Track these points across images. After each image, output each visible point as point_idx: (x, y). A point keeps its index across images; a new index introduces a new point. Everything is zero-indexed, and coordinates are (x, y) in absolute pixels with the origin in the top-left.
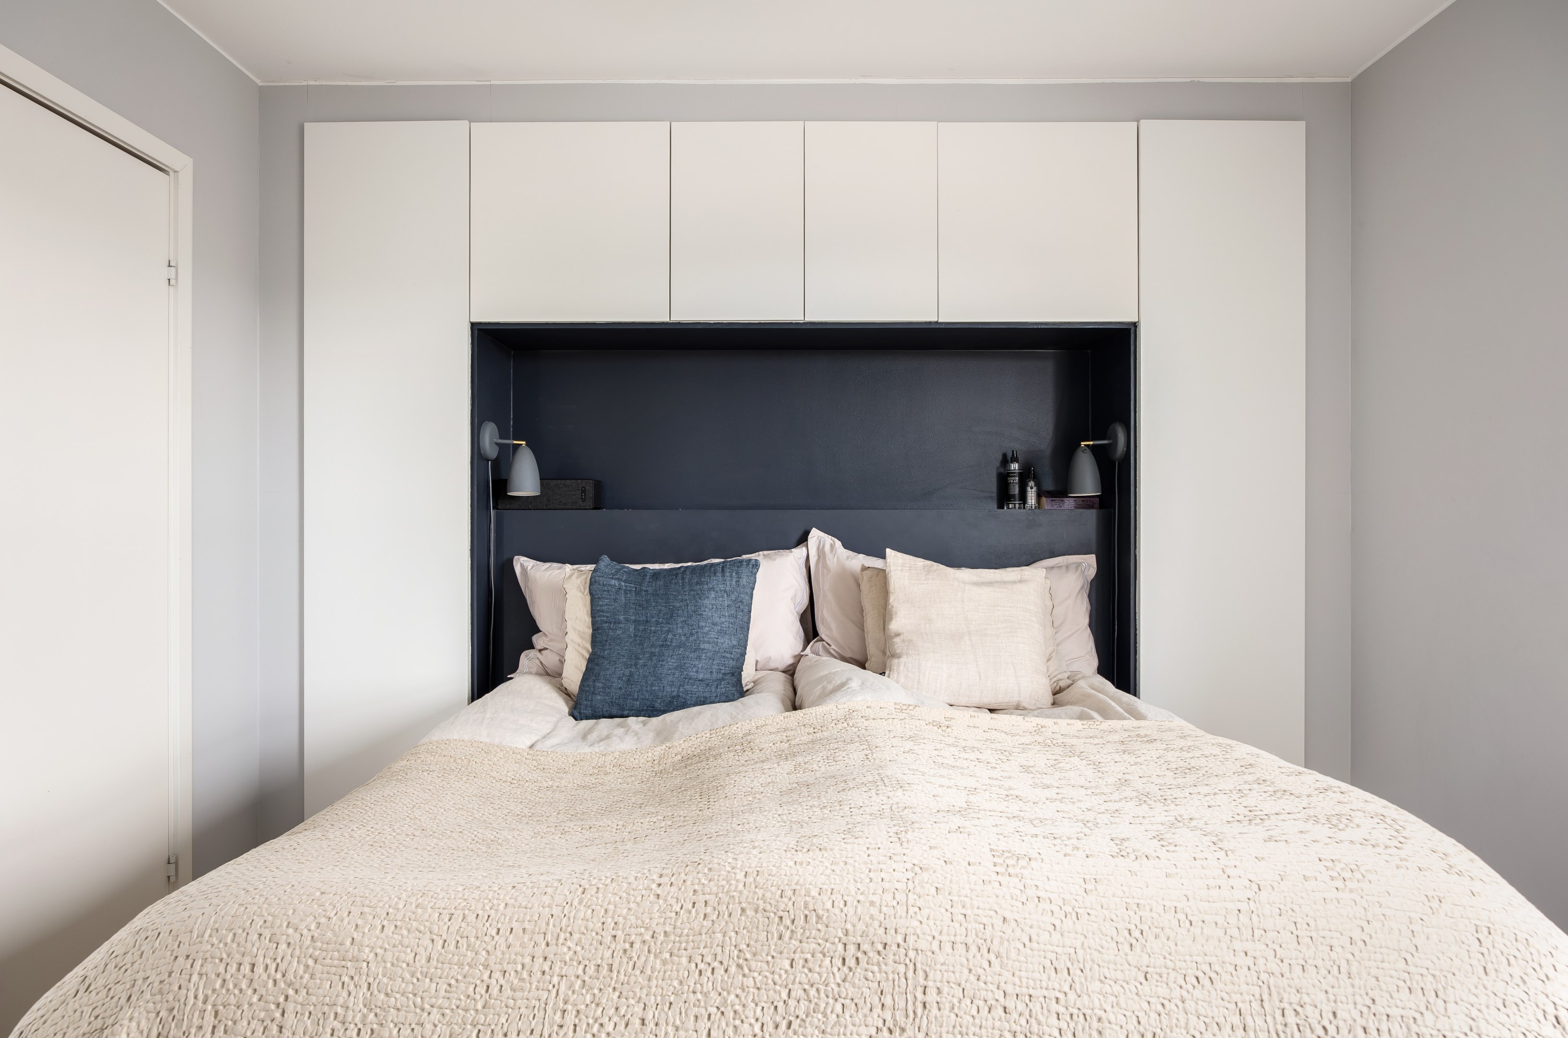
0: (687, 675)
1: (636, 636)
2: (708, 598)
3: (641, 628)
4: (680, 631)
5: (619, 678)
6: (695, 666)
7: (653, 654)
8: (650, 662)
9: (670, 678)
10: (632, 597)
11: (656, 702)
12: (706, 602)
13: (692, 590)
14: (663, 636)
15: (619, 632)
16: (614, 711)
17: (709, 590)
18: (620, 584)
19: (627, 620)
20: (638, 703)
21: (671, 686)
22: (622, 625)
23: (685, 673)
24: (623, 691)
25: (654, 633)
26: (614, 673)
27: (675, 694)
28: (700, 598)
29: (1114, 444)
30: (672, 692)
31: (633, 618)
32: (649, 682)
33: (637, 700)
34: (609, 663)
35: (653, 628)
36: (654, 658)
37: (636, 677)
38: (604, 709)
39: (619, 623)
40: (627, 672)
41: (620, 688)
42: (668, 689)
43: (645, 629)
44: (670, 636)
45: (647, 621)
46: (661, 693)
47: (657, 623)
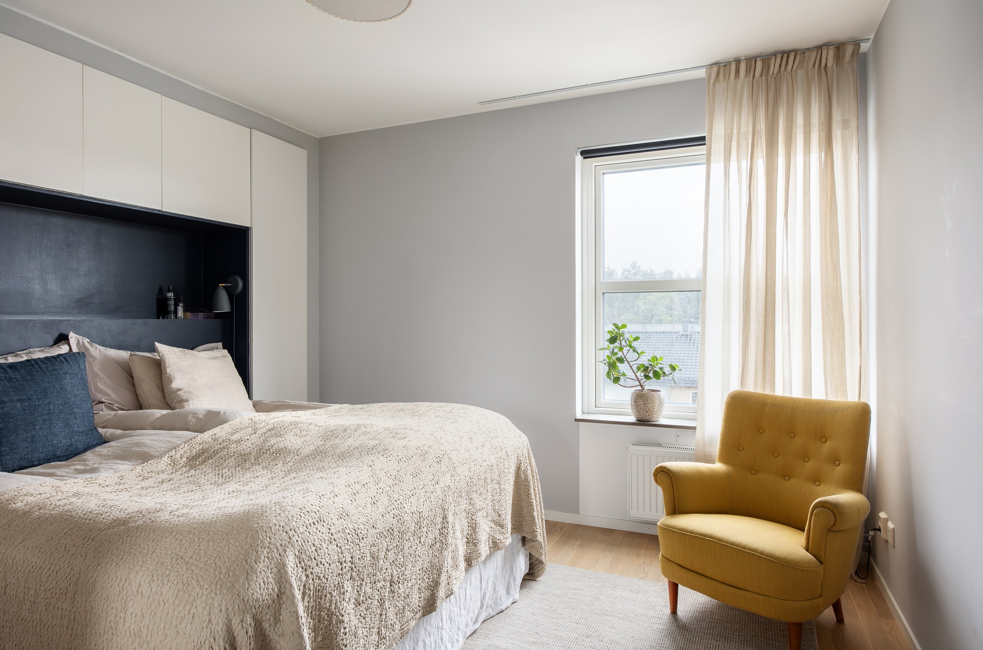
0: (73, 430)
2: (66, 378)
3: (26, 404)
4: (57, 402)
5: (24, 440)
6: (76, 424)
7: (45, 420)
8: (45, 426)
9: (63, 434)
12: (66, 381)
13: (53, 375)
14: (46, 407)
16: (25, 464)
17: (66, 373)
20: (43, 454)
21: (66, 438)
23: (71, 429)
24: (30, 449)
25: (39, 406)
26: (17, 438)
27: (69, 443)
28: (61, 379)
29: (237, 285)
30: (67, 442)
32: (49, 439)
35: (36, 403)
36: (46, 423)
37: (37, 438)
39: (5, 403)
40: (29, 435)
41: (27, 447)
43: (30, 404)
44: (51, 407)
45: (29, 399)
47: (38, 399)
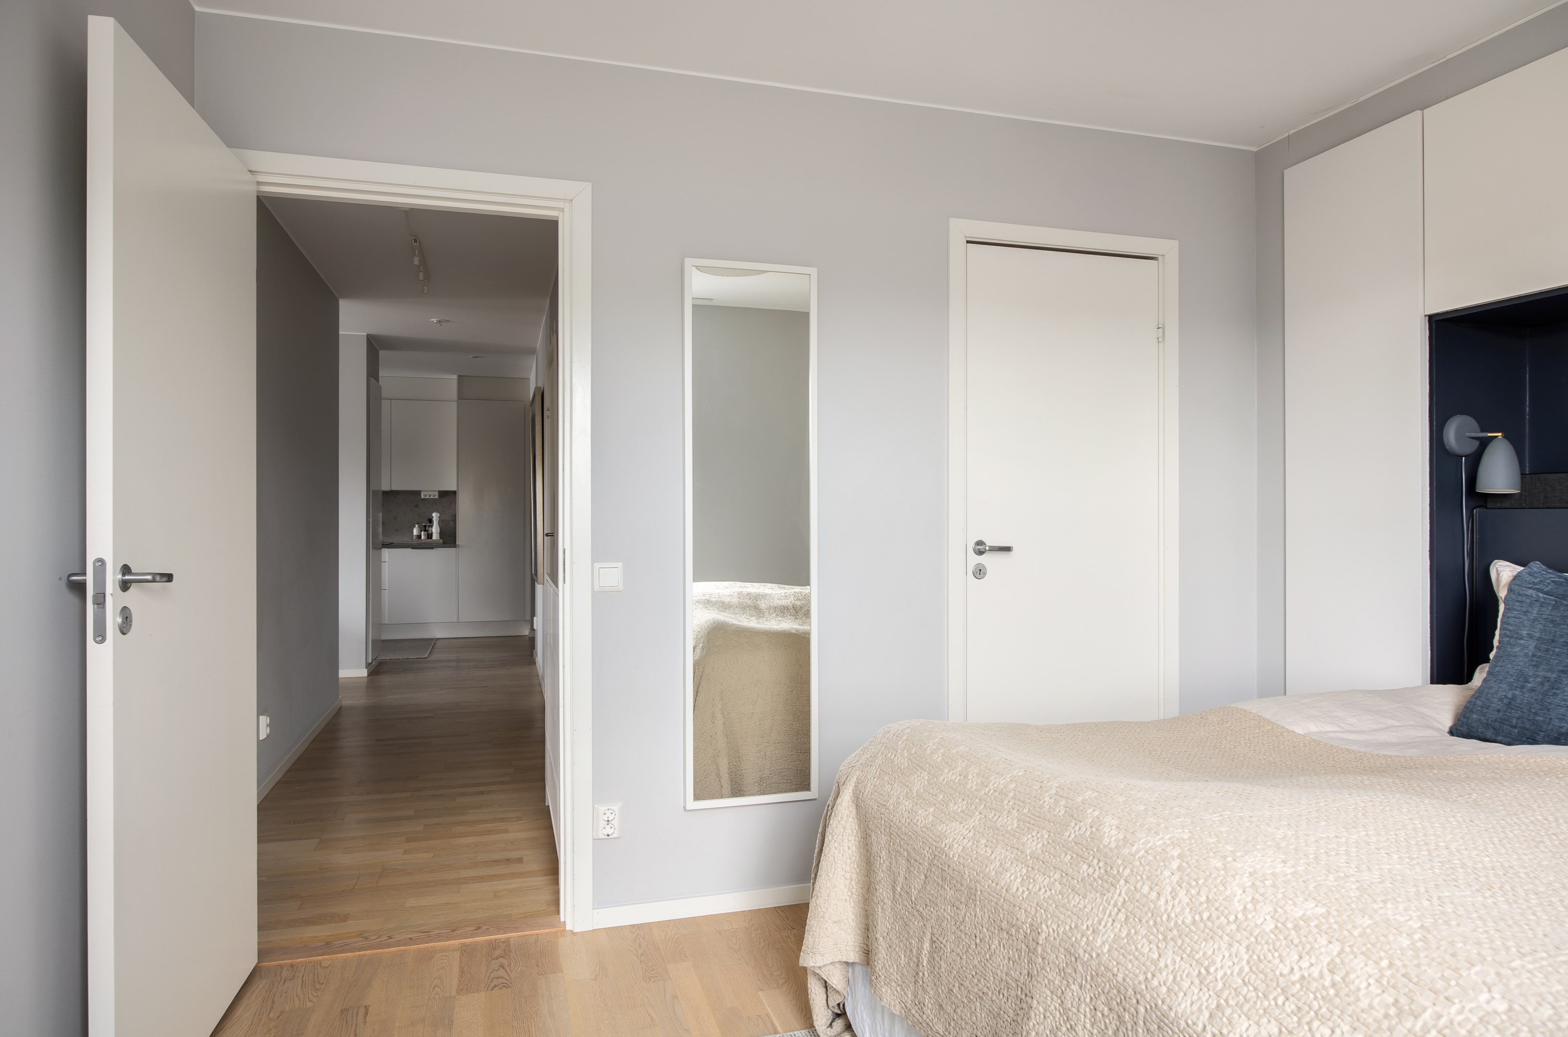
1: (1534, 655)
5: (1501, 700)
10: (1547, 611)
11: (1538, 734)
15: (1517, 649)
16: (1489, 734)
18: (1537, 595)
19: (1530, 636)
22: (1522, 642)
24: (1501, 714)
26: (1496, 693)
31: (1538, 634)
33: (1515, 727)
34: (1495, 681)
35: (1557, 650)
36: (1547, 684)
38: (1480, 730)
39: (1521, 639)
40: (1510, 695)
41: (1499, 711)
42: (1556, 723)
45: (1553, 641)
46: (1545, 726)
